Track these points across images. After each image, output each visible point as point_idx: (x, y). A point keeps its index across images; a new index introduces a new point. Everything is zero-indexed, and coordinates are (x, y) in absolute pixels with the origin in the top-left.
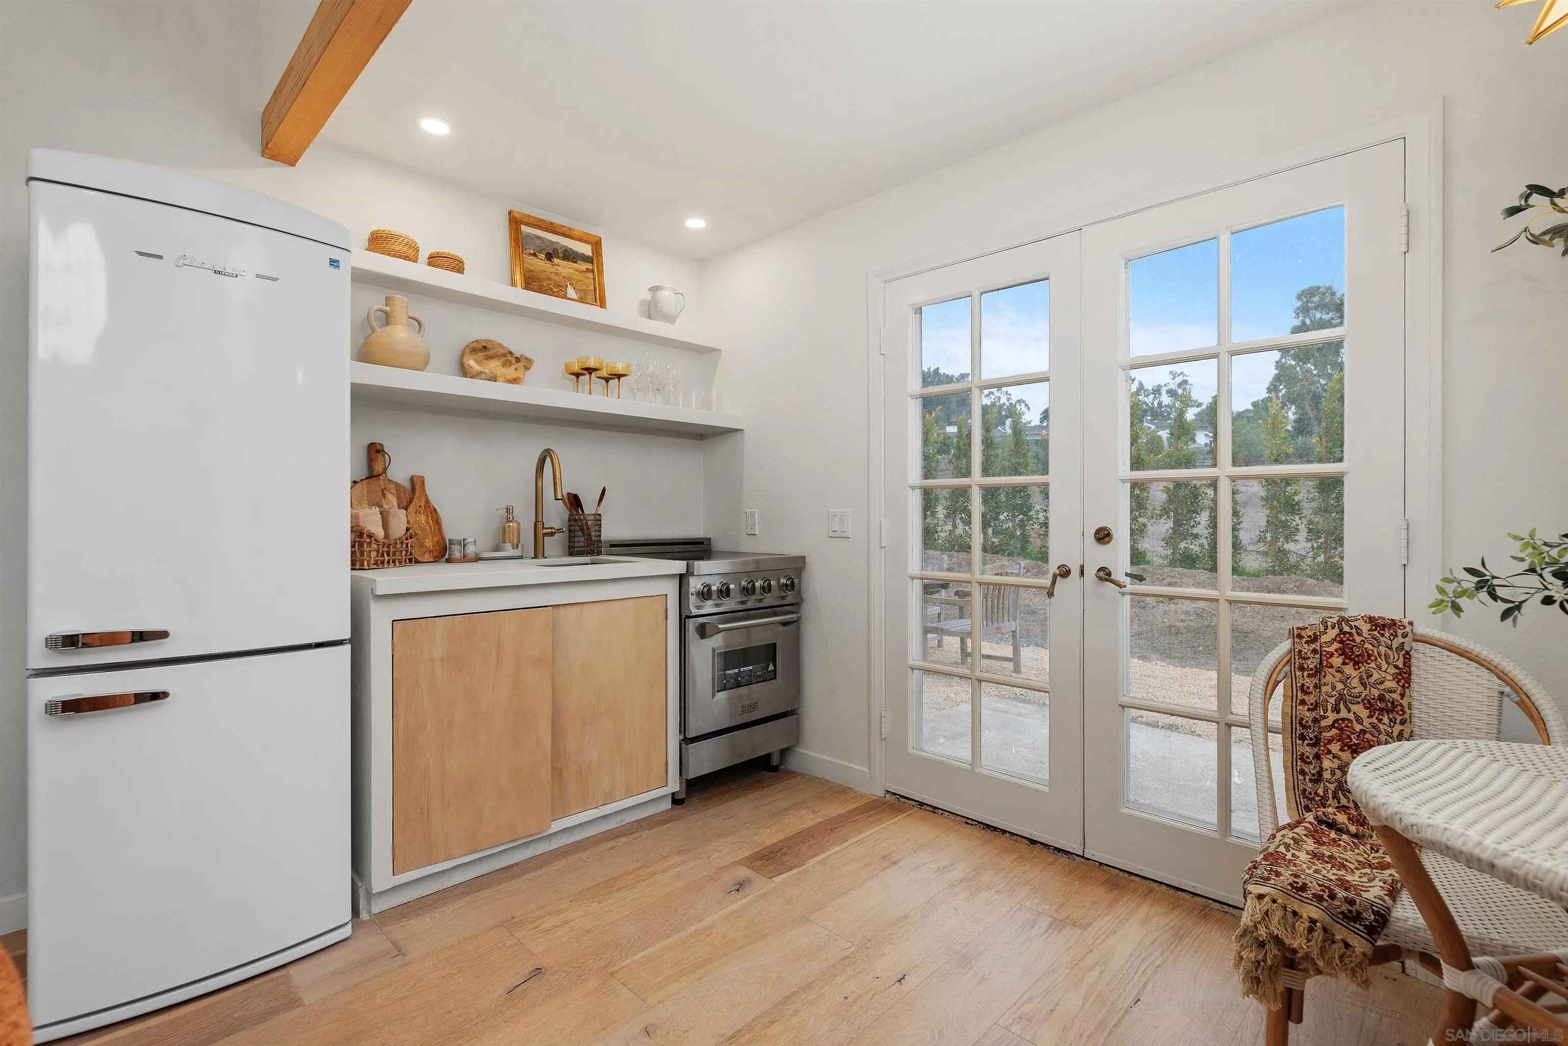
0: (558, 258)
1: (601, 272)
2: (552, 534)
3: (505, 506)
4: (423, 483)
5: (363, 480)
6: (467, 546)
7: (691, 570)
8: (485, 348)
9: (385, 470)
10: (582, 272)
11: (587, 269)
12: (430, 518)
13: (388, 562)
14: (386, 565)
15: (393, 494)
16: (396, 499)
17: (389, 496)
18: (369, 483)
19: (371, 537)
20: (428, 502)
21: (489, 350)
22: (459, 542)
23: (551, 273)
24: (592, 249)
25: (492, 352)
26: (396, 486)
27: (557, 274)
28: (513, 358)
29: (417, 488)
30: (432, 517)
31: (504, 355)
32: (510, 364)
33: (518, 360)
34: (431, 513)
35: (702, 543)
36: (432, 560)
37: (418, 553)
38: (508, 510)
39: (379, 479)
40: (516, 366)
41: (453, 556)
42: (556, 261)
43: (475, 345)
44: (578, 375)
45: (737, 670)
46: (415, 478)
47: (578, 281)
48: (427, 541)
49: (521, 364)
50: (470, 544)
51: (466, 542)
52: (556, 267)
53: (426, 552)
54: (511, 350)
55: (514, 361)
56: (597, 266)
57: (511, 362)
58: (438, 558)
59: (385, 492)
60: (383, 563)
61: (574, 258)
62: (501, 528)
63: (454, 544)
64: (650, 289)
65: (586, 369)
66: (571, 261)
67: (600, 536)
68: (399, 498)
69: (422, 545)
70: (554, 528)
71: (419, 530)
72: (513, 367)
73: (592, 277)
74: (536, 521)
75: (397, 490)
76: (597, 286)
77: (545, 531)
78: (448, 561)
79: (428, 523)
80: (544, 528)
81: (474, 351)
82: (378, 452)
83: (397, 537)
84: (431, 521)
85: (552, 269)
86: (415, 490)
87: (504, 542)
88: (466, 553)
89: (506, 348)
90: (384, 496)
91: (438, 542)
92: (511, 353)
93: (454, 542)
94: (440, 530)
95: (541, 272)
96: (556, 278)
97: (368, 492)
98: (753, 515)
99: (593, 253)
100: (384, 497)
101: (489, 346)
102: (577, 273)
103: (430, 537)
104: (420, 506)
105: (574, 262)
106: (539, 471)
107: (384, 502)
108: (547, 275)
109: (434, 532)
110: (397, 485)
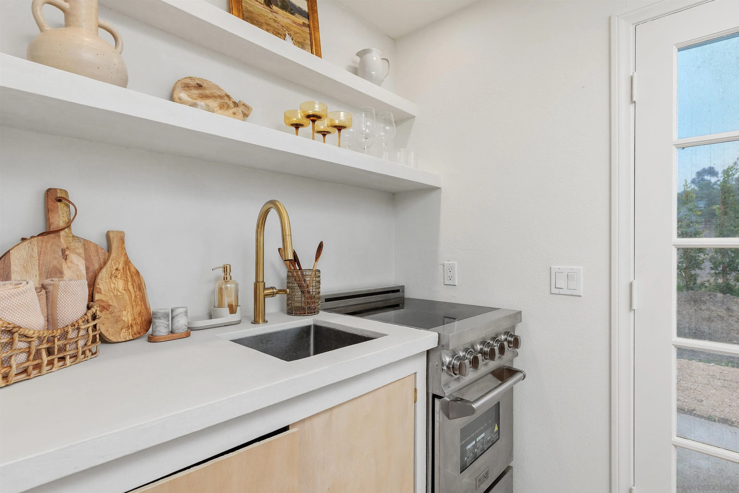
0: (277, 5)
1: (316, 28)
2: (273, 295)
3: (221, 265)
4: (122, 241)
5: (35, 237)
6: (176, 320)
7: (443, 342)
8: (199, 86)
9: (68, 226)
10: (299, 24)
11: (304, 23)
12: (130, 283)
13: (51, 363)
14: (45, 368)
15: (79, 254)
16: (83, 262)
17: (73, 257)
18: (42, 241)
19: (13, 333)
20: (127, 262)
21: (205, 89)
22: (166, 315)
23: (270, 19)
24: (308, 5)
25: (207, 92)
26: (84, 245)
27: (275, 21)
28: (231, 102)
29: (115, 245)
30: (133, 281)
31: (221, 97)
32: (228, 107)
33: (236, 105)
34: (132, 277)
35: (398, 291)
36: (131, 338)
37: (111, 331)
38: (225, 269)
39: (59, 236)
40: (234, 110)
41: (157, 334)
42: (275, 8)
43: (188, 81)
44: (297, 126)
45: (474, 443)
46: (111, 235)
47: (296, 33)
48: (124, 313)
49: (239, 110)
50: (180, 315)
51: (175, 313)
52: (274, 14)
53: (122, 329)
54: (229, 94)
55: (232, 105)
56: (313, 22)
57: (229, 106)
58: (139, 333)
59: (67, 252)
60: (38, 367)
61: (292, 10)
62: (217, 289)
63: (159, 318)
64: (358, 54)
65: (308, 116)
66: (289, 12)
67: (319, 293)
68: (88, 259)
69: (118, 320)
70: (275, 288)
71: (114, 300)
72: (231, 111)
73: (309, 32)
74: (257, 281)
75: (85, 250)
76: (314, 41)
77: (266, 292)
78: (151, 339)
79: (127, 289)
80: (265, 289)
81: (187, 87)
82: (60, 201)
83: (69, 322)
84: (131, 288)
85: (271, 15)
86: (111, 249)
87: (221, 305)
88: (174, 327)
89: (223, 90)
90: (65, 257)
91: (140, 313)
92: (228, 96)
93: (159, 315)
94: (143, 299)
95: (260, 15)
96: (275, 25)
97: (40, 254)
98: (451, 269)
99: (309, 8)
100: (66, 259)
101: (204, 85)
102: (294, 25)
103: (129, 308)
104: (117, 269)
105: (292, 14)
106: (260, 226)
107: (65, 266)
108: (266, 20)
109: (135, 301)
110: (86, 244)
